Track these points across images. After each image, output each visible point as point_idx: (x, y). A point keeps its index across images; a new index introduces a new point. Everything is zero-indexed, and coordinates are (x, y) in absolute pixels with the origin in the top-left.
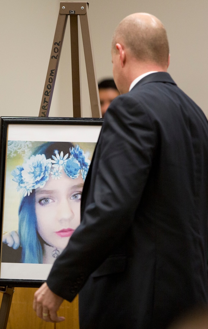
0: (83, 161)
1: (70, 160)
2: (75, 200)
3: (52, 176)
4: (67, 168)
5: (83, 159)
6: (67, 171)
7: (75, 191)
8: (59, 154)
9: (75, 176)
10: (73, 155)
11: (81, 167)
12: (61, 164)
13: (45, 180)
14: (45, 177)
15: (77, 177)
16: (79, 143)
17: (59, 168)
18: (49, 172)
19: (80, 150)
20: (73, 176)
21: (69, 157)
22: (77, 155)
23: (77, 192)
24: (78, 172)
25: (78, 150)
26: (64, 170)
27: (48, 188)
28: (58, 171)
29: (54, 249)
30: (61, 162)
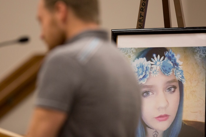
0: (175, 61)
1: (165, 61)
2: (169, 92)
3: (151, 74)
4: (163, 68)
5: (175, 60)
6: (163, 70)
7: (169, 86)
8: (157, 57)
9: (169, 73)
10: (167, 57)
11: (174, 66)
12: (158, 64)
13: (146, 78)
14: (146, 76)
15: (171, 74)
16: (171, 48)
17: (157, 68)
18: (149, 71)
19: (173, 53)
20: (167, 74)
21: (164, 59)
22: (170, 57)
23: (171, 86)
24: (171, 70)
25: (171, 53)
26: (161, 69)
27: (148, 84)
28: (156, 70)
29: (154, 131)
30: (158, 63)
